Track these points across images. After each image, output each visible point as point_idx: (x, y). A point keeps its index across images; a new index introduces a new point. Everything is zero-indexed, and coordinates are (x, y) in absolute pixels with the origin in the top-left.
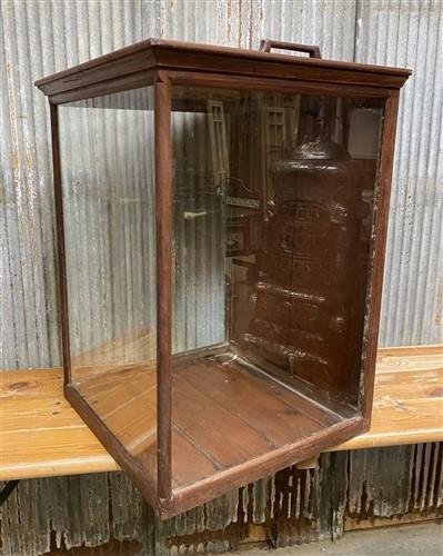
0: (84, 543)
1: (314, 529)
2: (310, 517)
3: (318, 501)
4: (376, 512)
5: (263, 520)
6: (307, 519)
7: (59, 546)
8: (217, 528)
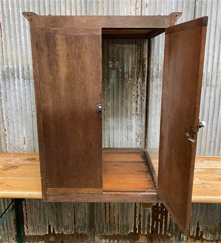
0: (63, 232)
1: (172, 241)
2: (170, 235)
3: (174, 228)
4: (204, 237)
5: (146, 234)
6: (168, 236)
7: (52, 232)
8: (124, 234)
